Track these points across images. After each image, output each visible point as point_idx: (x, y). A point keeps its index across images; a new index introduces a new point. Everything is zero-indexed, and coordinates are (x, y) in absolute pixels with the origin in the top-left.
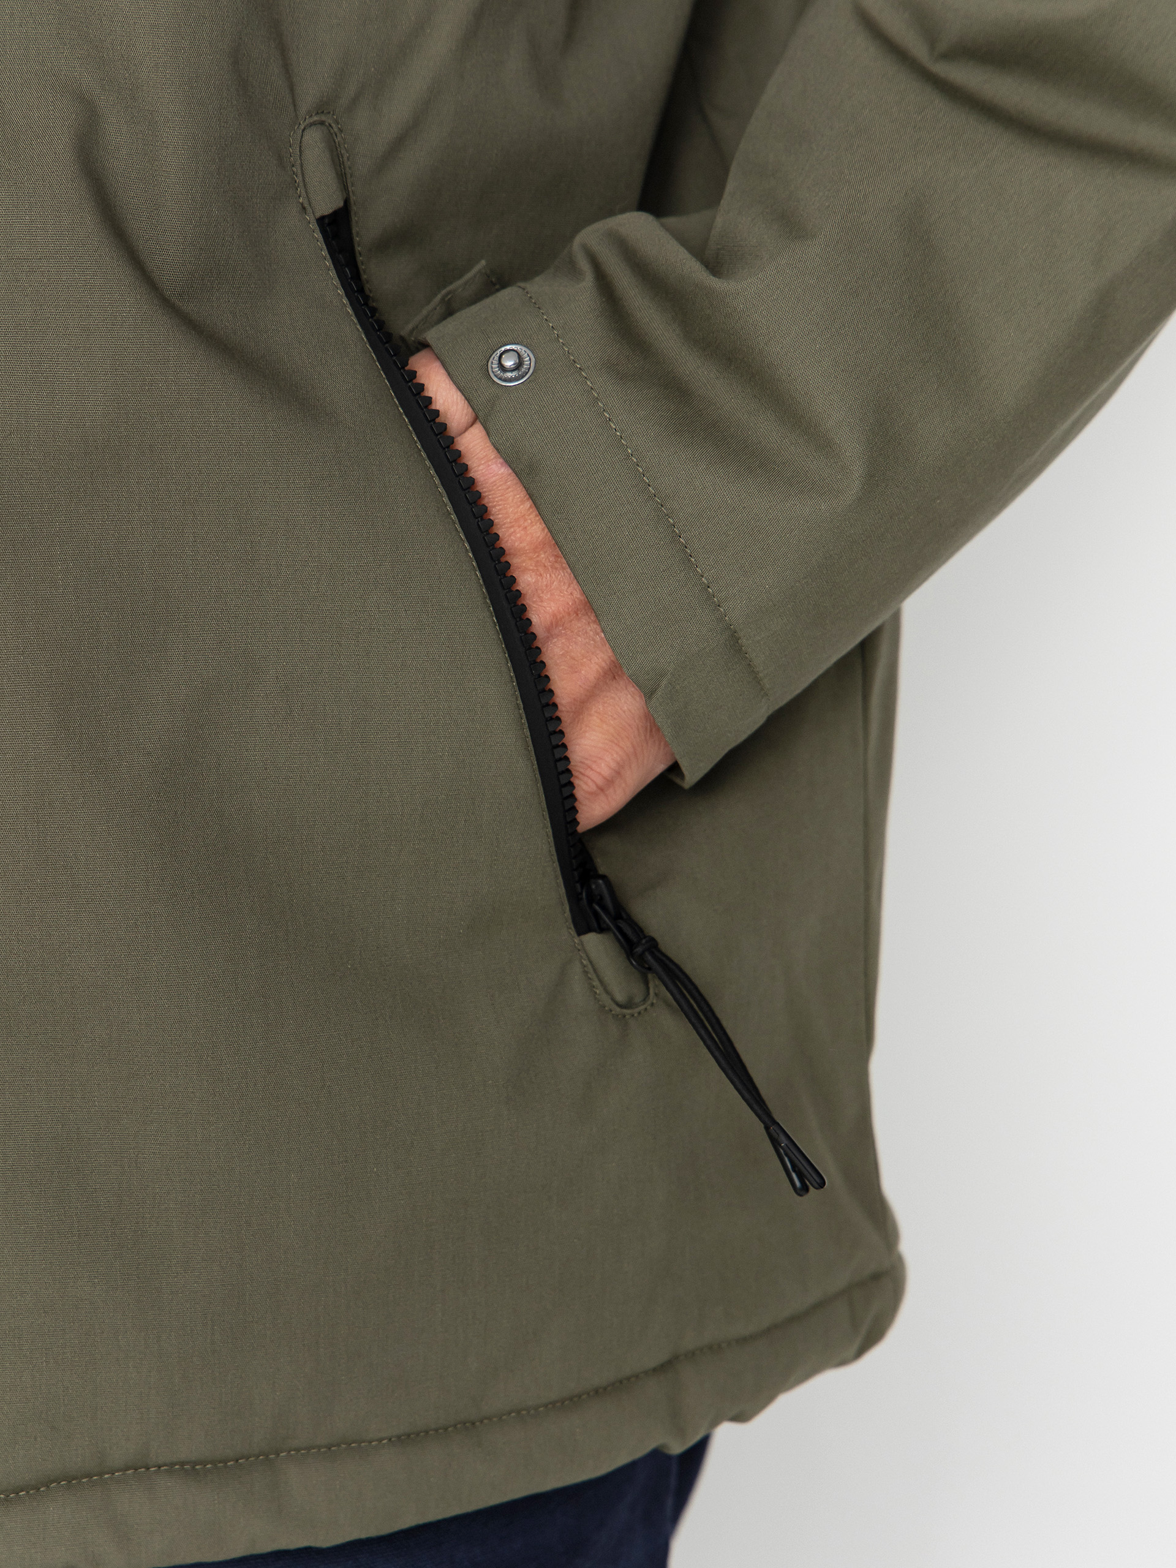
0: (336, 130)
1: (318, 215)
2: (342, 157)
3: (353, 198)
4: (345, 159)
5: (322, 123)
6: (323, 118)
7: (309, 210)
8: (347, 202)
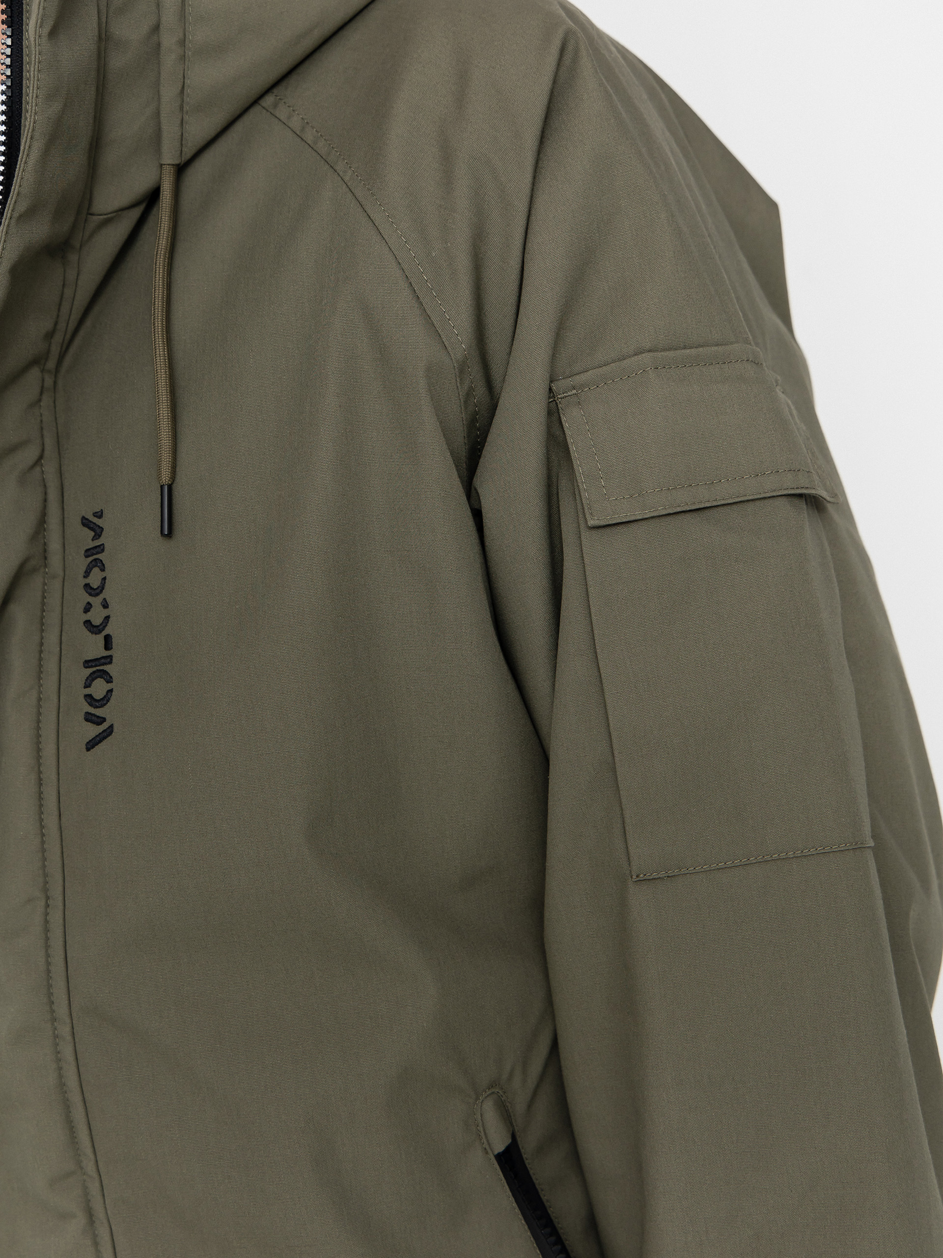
0: (501, 1094)
1: (496, 1153)
2: (507, 1107)
3: (516, 1129)
4: (509, 1108)
5: (493, 1093)
6: (493, 1090)
7: (489, 1151)
8: (513, 1137)
